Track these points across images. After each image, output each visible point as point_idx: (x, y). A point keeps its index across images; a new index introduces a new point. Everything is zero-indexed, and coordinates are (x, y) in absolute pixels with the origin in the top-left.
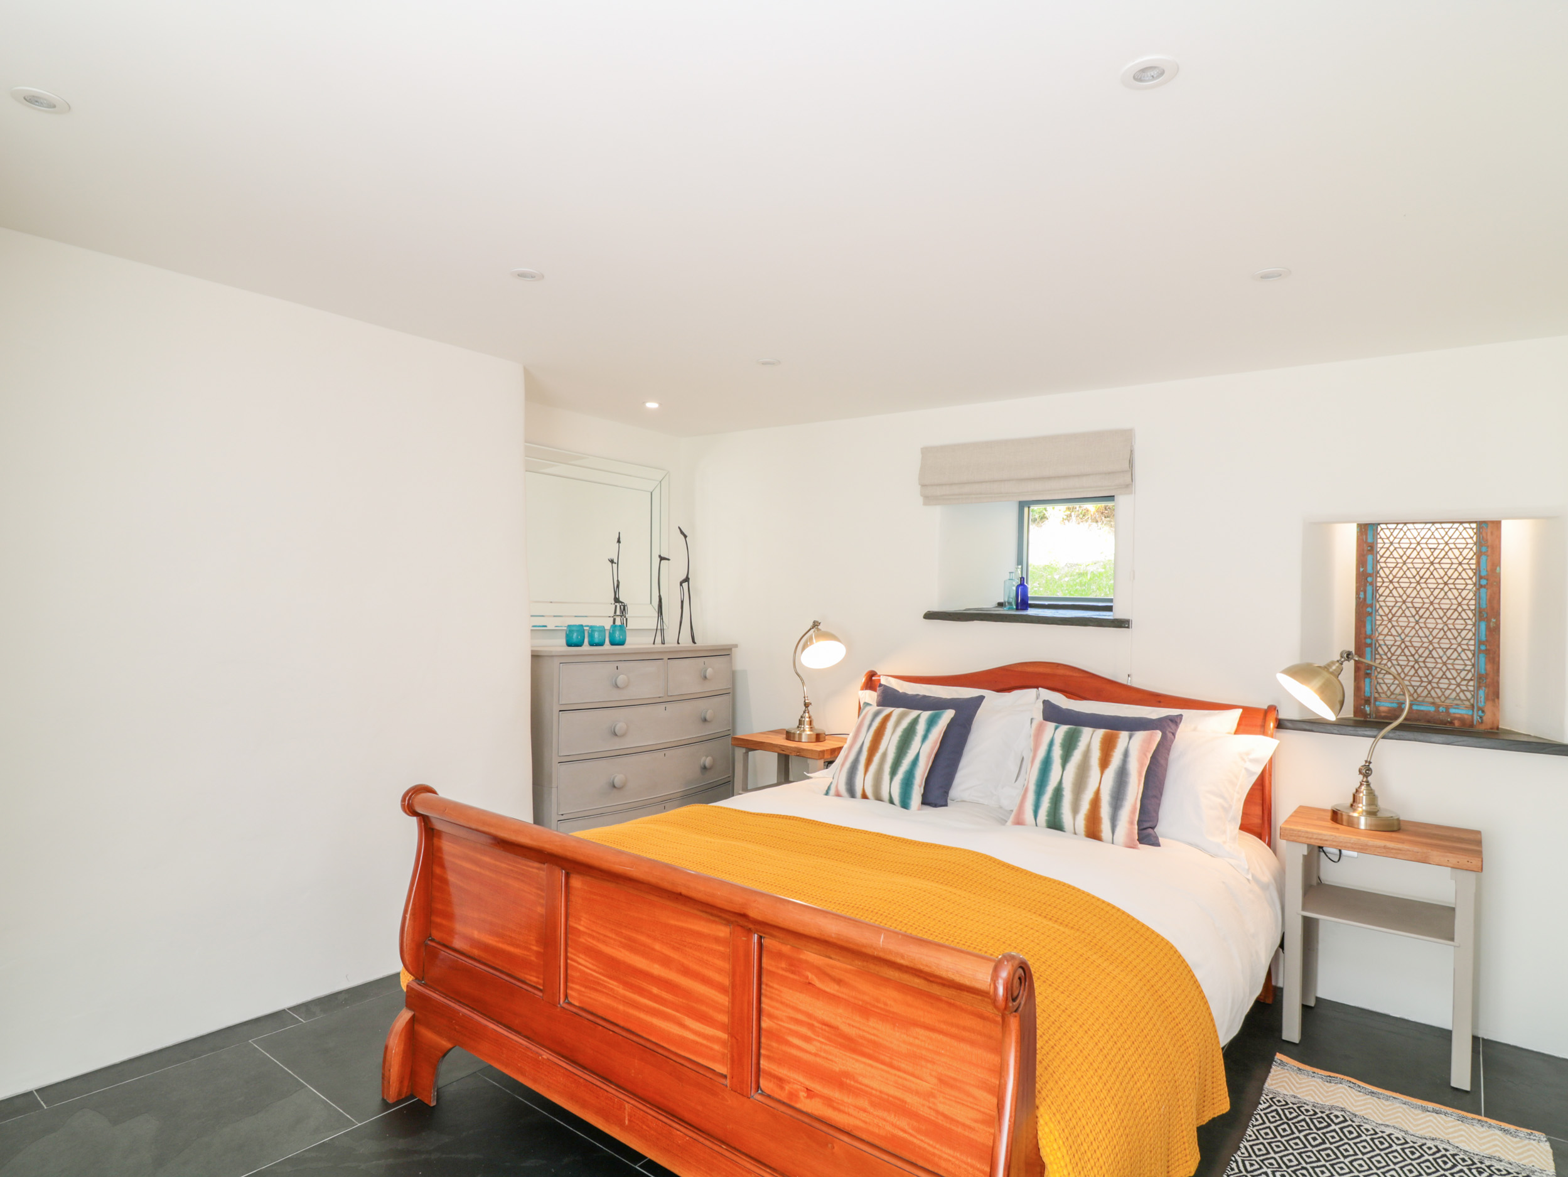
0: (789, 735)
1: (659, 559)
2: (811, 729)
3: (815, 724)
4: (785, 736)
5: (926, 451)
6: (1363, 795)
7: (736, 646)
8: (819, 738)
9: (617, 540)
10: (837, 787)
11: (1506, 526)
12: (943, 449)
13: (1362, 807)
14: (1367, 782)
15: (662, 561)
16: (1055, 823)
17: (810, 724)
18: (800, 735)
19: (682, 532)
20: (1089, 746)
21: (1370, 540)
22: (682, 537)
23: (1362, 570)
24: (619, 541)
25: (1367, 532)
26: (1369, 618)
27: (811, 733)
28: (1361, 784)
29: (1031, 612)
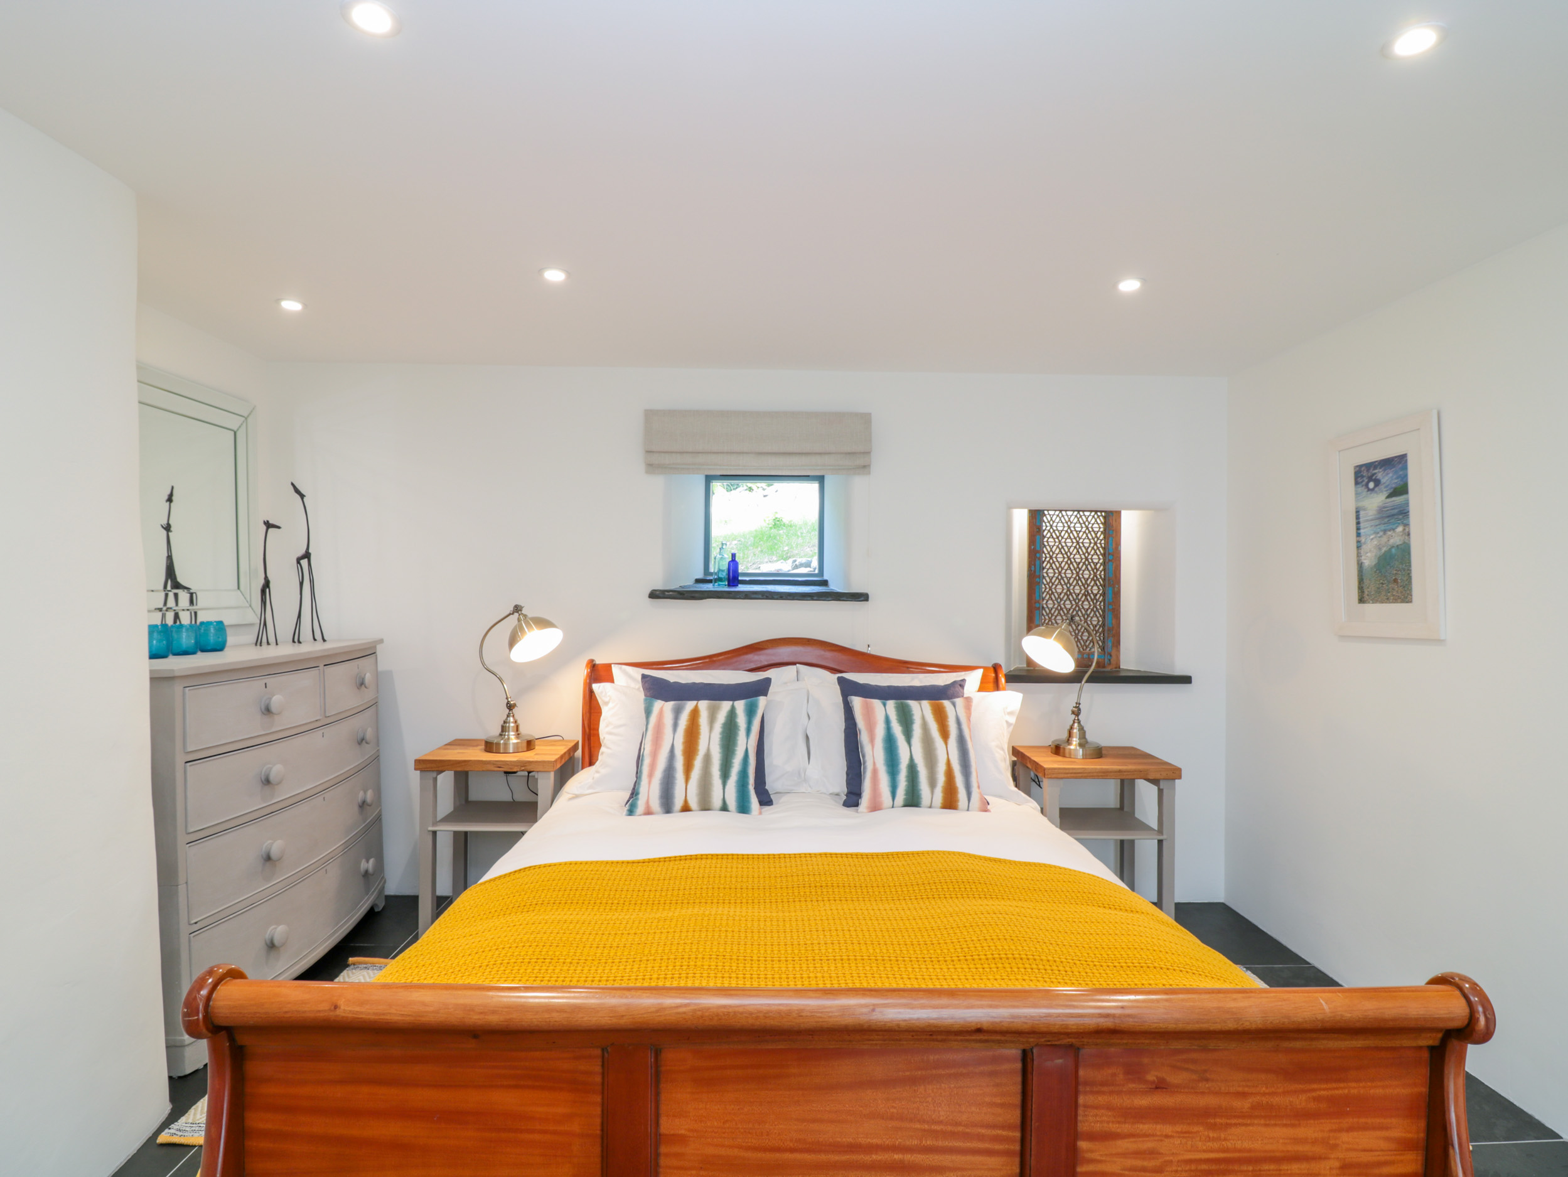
0: (489, 747)
1: (265, 528)
2: (518, 735)
3: (522, 730)
4: (483, 747)
5: (650, 415)
6: (1075, 731)
7: (381, 641)
8: (530, 745)
9: (166, 497)
10: (648, 802)
11: (1124, 514)
12: (671, 413)
13: (1075, 741)
14: (1078, 720)
15: (270, 530)
16: (913, 800)
17: (517, 730)
18: (506, 745)
19: (297, 491)
20: (923, 718)
21: (1038, 524)
22: (298, 497)
23: (1032, 547)
24: (170, 499)
25: (1036, 516)
26: (1037, 586)
27: (518, 741)
28: (1074, 722)
29: (741, 588)
